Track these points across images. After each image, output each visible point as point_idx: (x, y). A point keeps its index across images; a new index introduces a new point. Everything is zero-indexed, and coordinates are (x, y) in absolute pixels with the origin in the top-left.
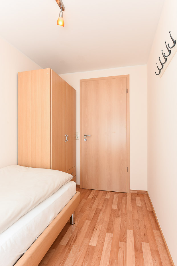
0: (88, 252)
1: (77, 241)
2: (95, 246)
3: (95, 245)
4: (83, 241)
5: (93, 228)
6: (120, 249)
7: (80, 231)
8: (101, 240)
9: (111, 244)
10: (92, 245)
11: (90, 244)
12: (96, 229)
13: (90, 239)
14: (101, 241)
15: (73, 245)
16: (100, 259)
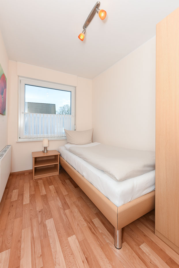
0: (71, 228)
1: (88, 230)
2: (68, 238)
3: (70, 239)
4: (84, 234)
5: (89, 259)
6: (39, 256)
7: (98, 242)
8: (67, 250)
9: (53, 253)
10: (72, 236)
11: (74, 236)
12: (83, 262)
13: (79, 242)
14: (66, 248)
15: (87, 224)
16: (56, 231)
